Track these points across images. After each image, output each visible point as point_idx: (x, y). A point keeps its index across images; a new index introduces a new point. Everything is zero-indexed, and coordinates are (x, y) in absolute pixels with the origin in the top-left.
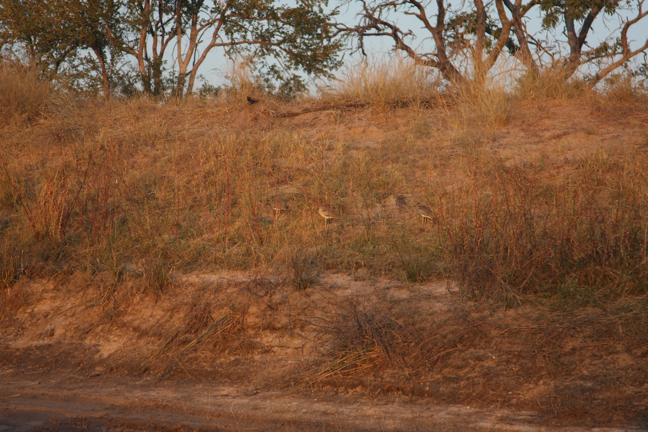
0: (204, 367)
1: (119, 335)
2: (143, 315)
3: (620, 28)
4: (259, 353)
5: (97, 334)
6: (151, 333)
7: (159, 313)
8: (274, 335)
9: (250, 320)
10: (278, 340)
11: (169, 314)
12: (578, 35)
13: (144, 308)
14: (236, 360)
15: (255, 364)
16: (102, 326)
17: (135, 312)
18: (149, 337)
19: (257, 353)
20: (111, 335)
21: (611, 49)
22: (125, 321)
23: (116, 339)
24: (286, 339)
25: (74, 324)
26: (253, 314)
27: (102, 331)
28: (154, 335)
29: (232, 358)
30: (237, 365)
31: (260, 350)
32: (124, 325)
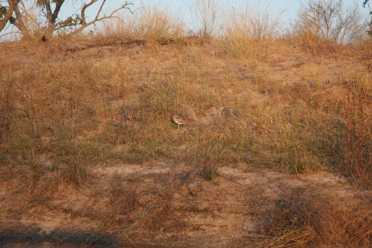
0: (146, 242)
1: (52, 216)
2: (70, 200)
3: (81, 8)
4: (190, 230)
5: (31, 215)
6: (83, 214)
7: (84, 199)
8: (199, 216)
9: (176, 204)
10: (203, 220)
11: (93, 199)
12: (53, 13)
13: (69, 194)
14: (173, 236)
15: (192, 240)
16: (34, 208)
17: (61, 197)
18: (82, 217)
19: (189, 231)
20: (45, 215)
21: (74, 21)
22: (55, 204)
23: (50, 219)
24: (209, 219)
25: (6, 207)
26: (177, 199)
27: (35, 212)
28: (86, 215)
29: (170, 235)
30: (176, 240)
31: (191, 228)
32: (55, 207)
